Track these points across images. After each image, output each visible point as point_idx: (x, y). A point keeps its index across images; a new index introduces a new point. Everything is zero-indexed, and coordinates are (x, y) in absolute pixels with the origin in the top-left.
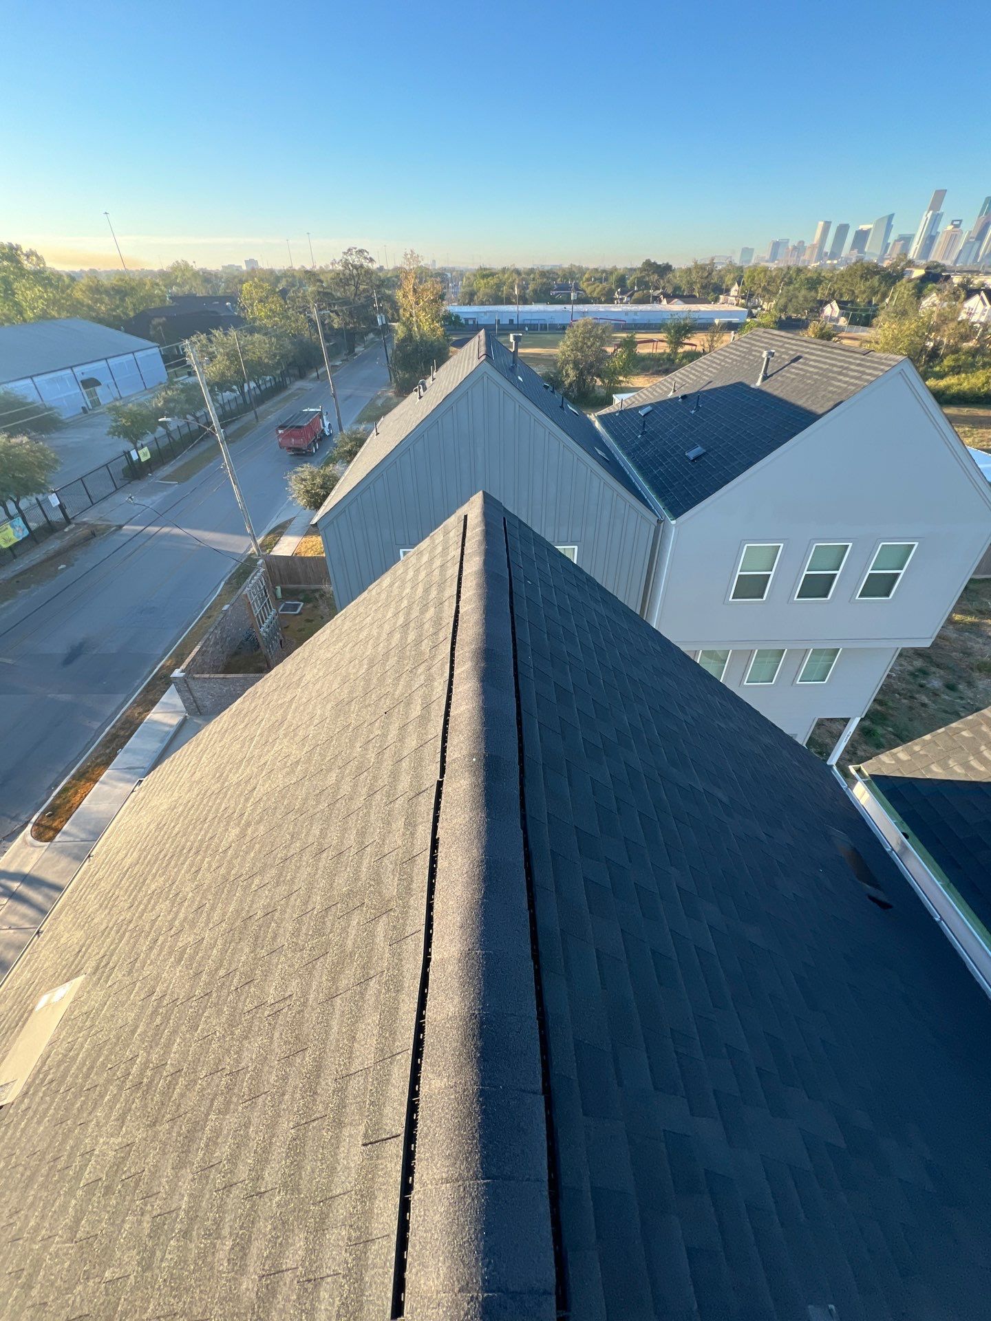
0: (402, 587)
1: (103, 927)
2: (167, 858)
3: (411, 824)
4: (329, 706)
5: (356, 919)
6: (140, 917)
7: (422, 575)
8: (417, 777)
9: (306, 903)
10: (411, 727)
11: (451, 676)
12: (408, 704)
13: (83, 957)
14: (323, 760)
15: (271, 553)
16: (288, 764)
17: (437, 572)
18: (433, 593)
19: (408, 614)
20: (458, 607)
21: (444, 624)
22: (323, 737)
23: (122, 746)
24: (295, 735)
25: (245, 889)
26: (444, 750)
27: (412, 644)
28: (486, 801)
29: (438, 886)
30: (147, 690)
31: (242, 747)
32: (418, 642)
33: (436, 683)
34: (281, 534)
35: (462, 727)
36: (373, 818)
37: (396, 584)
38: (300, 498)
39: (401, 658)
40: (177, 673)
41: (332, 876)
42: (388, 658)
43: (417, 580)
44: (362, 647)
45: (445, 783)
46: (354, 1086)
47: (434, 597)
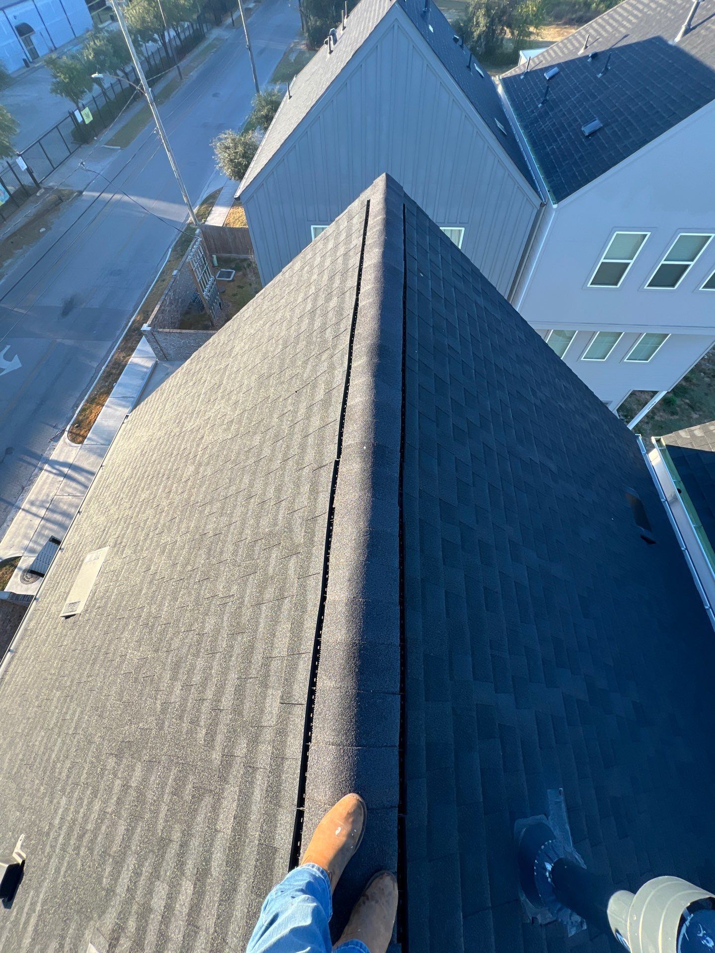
0: (310, 272)
1: (116, 517)
2: (149, 478)
3: (314, 492)
4: (253, 378)
5: (275, 554)
6: (137, 516)
7: (328, 262)
8: (320, 453)
9: (241, 534)
10: (316, 408)
11: (349, 367)
12: (314, 387)
13: (107, 534)
14: (250, 424)
15: (206, 223)
16: (225, 422)
17: (340, 261)
18: (337, 282)
19: (315, 300)
20: (357, 300)
21: (345, 315)
22: (249, 405)
23: (116, 380)
24: (229, 399)
25: (201, 512)
26: (341, 434)
27: (318, 331)
28: (373, 483)
29: (333, 546)
31: (192, 402)
32: (323, 329)
33: (336, 372)
34: (212, 205)
35: (357, 417)
36: (286, 479)
37: (306, 269)
38: (226, 168)
39: (309, 343)
40: (145, 327)
41: (258, 518)
42: (298, 342)
43: (323, 266)
44: (278, 327)
45: (341, 463)
46: (275, 665)
47: (337, 286)
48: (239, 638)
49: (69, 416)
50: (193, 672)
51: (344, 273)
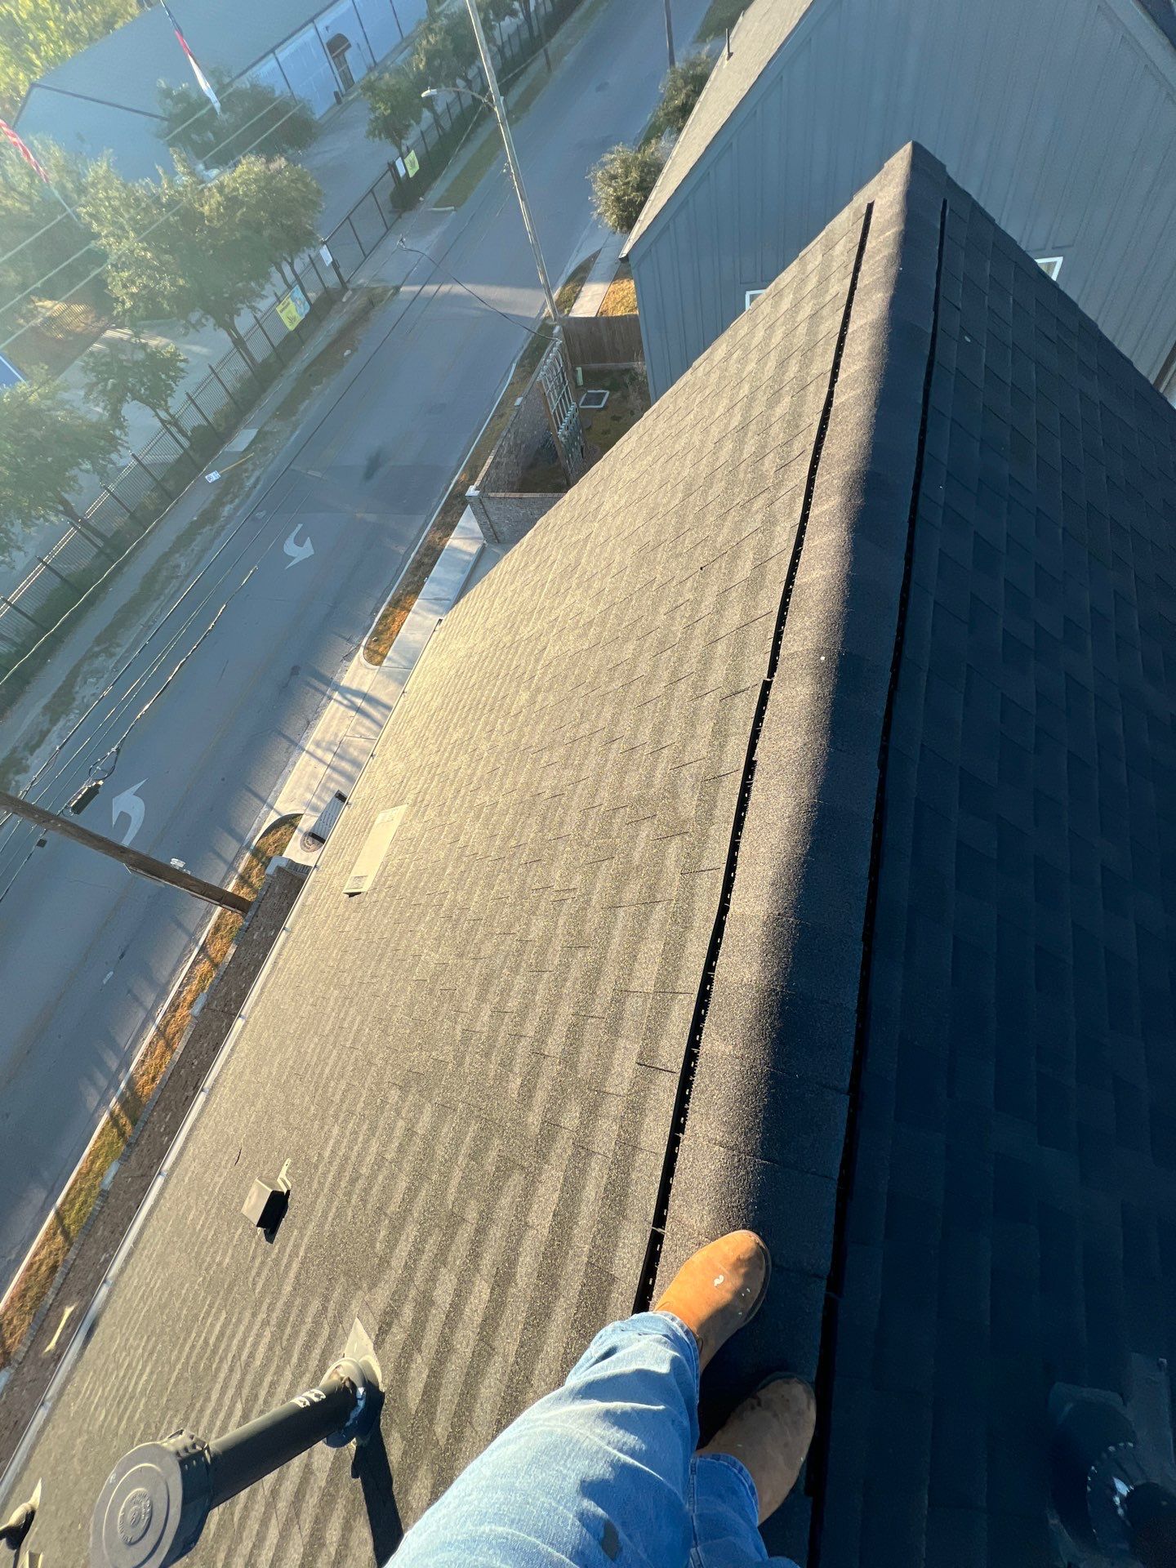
0: (743, 360)
1: (418, 765)
2: (466, 710)
3: (720, 733)
4: (630, 551)
5: (645, 830)
6: (446, 764)
7: (779, 334)
8: (736, 669)
9: (593, 796)
10: (734, 594)
11: (805, 517)
12: (735, 557)
13: (405, 787)
14: (619, 625)
15: (571, 315)
16: (580, 624)
17: (802, 330)
18: (792, 372)
19: (749, 407)
20: (831, 394)
21: (803, 426)
22: (620, 595)
23: (427, 574)
24: (589, 587)
25: (535, 761)
26: (778, 636)
27: (749, 461)
28: (832, 722)
29: (747, 824)
30: (445, 511)
31: (532, 595)
32: (760, 456)
33: (779, 528)
34: (582, 282)
35: (811, 604)
36: (674, 713)
37: (735, 356)
38: (607, 214)
39: (731, 484)
40: (472, 491)
41: (623, 772)
42: (712, 483)
43: (767, 345)
44: (677, 463)
45: (774, 685)
46: (633, 1004)
47: (792, 376)
48: (580, 955)
49: (366, 624)
50: (508, 995)
51: (808, 352)
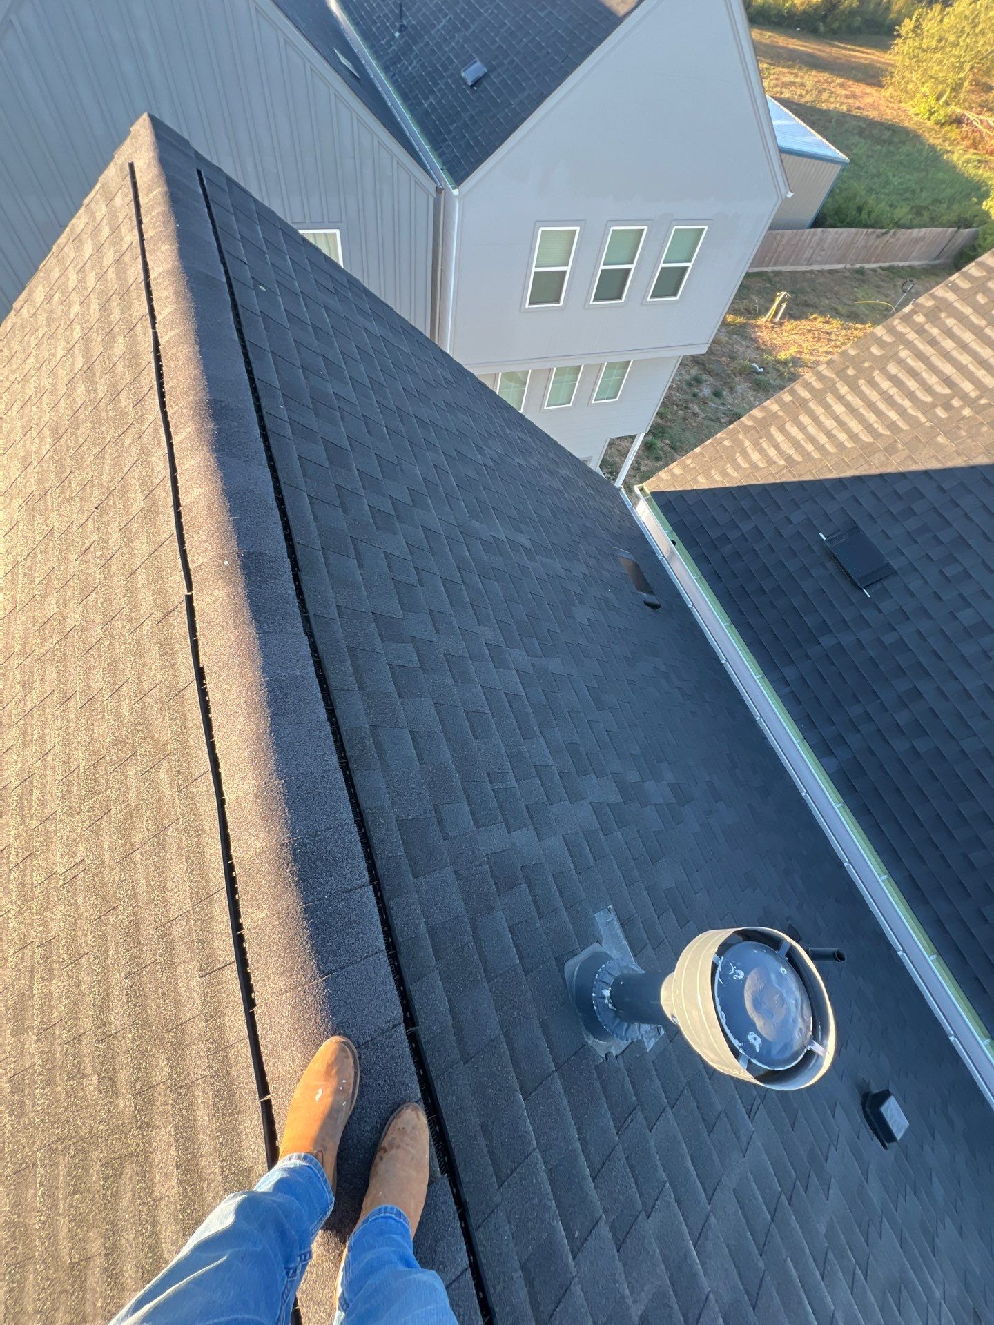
0: (66, 301)
3: (167, 654)
4: (16, 504)
5: (132, 770)
7: (91, 280)
8: (161, 592)
9: (67, 762)
10: (136, 525)
11: (170, 446)
12: (124, 492)
14: (31, 583)
17: (111, 274)
18: (116, 314)
19: (87, 349)
20: (155, 335)
21: (144, 364)
22: (22, 550)
26: (183, 553)
27: (106, 400)
32: (114, 395)
33: (153, 459)
35: (202, 520)
36: (118, 651)
37: (56, 298)
39: (97, 423)
41: (89, 725)
42: (78, 424)
43: (85, 288)
44: (34, 408)
45: (195, 598)
47: (118, 318)
51: (125, 292)
